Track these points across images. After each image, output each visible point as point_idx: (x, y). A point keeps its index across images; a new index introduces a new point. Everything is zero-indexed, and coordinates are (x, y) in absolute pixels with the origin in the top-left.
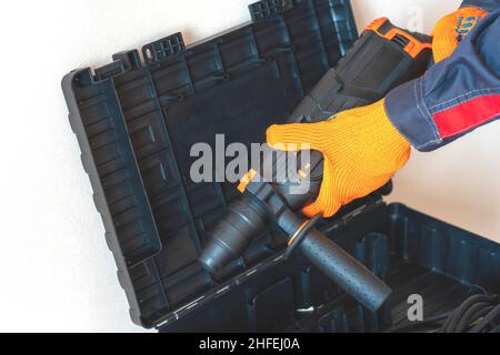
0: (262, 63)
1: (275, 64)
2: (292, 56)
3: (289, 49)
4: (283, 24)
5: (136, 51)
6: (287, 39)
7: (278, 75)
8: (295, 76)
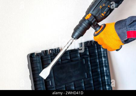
0: (81, 59)
1: (84, 60)
2: (89, 58)
3: (88, 56)
4: (88, 50)
5: (47, 50)
6: (88, 54)
7: (84, 63)
8: (89, 63)
